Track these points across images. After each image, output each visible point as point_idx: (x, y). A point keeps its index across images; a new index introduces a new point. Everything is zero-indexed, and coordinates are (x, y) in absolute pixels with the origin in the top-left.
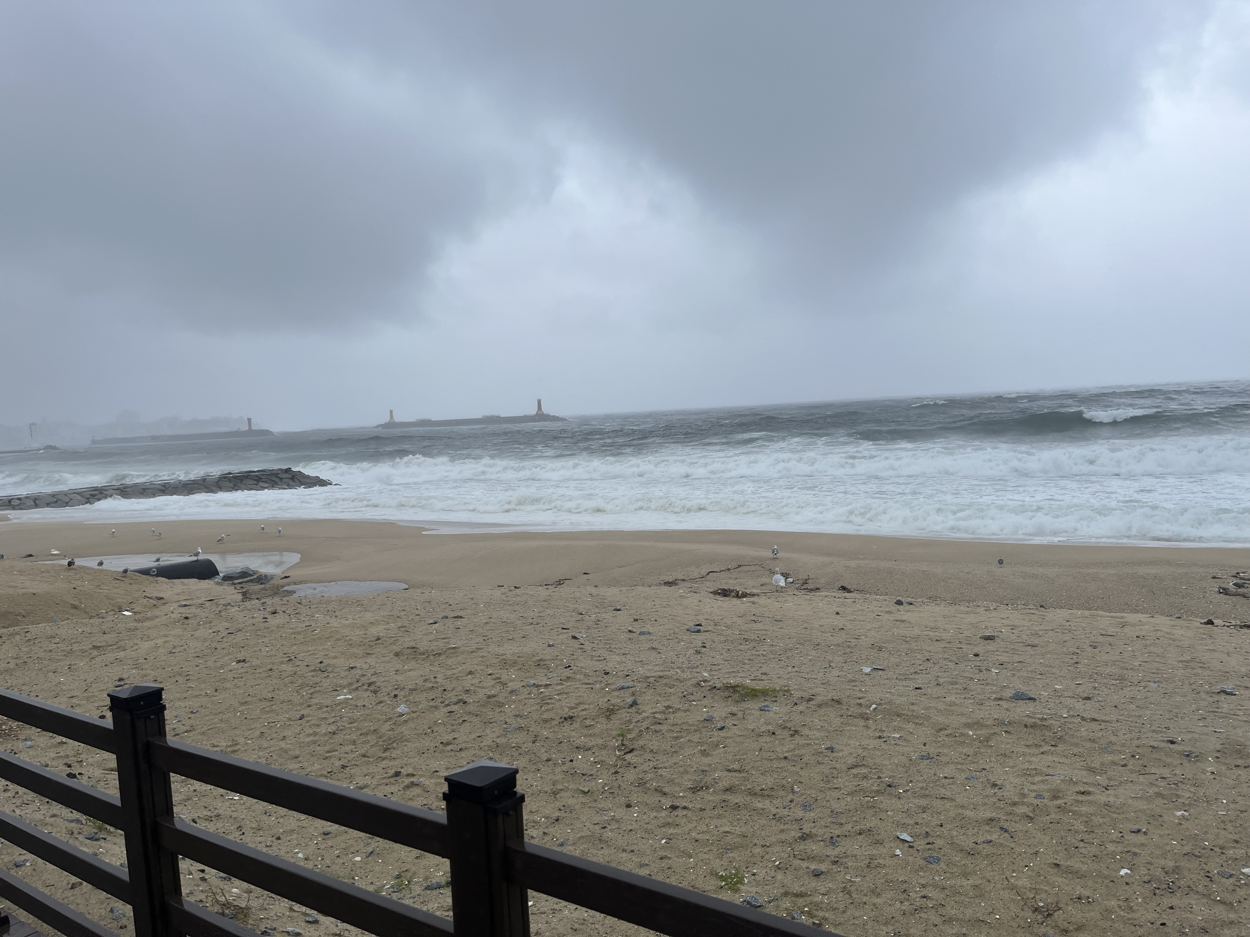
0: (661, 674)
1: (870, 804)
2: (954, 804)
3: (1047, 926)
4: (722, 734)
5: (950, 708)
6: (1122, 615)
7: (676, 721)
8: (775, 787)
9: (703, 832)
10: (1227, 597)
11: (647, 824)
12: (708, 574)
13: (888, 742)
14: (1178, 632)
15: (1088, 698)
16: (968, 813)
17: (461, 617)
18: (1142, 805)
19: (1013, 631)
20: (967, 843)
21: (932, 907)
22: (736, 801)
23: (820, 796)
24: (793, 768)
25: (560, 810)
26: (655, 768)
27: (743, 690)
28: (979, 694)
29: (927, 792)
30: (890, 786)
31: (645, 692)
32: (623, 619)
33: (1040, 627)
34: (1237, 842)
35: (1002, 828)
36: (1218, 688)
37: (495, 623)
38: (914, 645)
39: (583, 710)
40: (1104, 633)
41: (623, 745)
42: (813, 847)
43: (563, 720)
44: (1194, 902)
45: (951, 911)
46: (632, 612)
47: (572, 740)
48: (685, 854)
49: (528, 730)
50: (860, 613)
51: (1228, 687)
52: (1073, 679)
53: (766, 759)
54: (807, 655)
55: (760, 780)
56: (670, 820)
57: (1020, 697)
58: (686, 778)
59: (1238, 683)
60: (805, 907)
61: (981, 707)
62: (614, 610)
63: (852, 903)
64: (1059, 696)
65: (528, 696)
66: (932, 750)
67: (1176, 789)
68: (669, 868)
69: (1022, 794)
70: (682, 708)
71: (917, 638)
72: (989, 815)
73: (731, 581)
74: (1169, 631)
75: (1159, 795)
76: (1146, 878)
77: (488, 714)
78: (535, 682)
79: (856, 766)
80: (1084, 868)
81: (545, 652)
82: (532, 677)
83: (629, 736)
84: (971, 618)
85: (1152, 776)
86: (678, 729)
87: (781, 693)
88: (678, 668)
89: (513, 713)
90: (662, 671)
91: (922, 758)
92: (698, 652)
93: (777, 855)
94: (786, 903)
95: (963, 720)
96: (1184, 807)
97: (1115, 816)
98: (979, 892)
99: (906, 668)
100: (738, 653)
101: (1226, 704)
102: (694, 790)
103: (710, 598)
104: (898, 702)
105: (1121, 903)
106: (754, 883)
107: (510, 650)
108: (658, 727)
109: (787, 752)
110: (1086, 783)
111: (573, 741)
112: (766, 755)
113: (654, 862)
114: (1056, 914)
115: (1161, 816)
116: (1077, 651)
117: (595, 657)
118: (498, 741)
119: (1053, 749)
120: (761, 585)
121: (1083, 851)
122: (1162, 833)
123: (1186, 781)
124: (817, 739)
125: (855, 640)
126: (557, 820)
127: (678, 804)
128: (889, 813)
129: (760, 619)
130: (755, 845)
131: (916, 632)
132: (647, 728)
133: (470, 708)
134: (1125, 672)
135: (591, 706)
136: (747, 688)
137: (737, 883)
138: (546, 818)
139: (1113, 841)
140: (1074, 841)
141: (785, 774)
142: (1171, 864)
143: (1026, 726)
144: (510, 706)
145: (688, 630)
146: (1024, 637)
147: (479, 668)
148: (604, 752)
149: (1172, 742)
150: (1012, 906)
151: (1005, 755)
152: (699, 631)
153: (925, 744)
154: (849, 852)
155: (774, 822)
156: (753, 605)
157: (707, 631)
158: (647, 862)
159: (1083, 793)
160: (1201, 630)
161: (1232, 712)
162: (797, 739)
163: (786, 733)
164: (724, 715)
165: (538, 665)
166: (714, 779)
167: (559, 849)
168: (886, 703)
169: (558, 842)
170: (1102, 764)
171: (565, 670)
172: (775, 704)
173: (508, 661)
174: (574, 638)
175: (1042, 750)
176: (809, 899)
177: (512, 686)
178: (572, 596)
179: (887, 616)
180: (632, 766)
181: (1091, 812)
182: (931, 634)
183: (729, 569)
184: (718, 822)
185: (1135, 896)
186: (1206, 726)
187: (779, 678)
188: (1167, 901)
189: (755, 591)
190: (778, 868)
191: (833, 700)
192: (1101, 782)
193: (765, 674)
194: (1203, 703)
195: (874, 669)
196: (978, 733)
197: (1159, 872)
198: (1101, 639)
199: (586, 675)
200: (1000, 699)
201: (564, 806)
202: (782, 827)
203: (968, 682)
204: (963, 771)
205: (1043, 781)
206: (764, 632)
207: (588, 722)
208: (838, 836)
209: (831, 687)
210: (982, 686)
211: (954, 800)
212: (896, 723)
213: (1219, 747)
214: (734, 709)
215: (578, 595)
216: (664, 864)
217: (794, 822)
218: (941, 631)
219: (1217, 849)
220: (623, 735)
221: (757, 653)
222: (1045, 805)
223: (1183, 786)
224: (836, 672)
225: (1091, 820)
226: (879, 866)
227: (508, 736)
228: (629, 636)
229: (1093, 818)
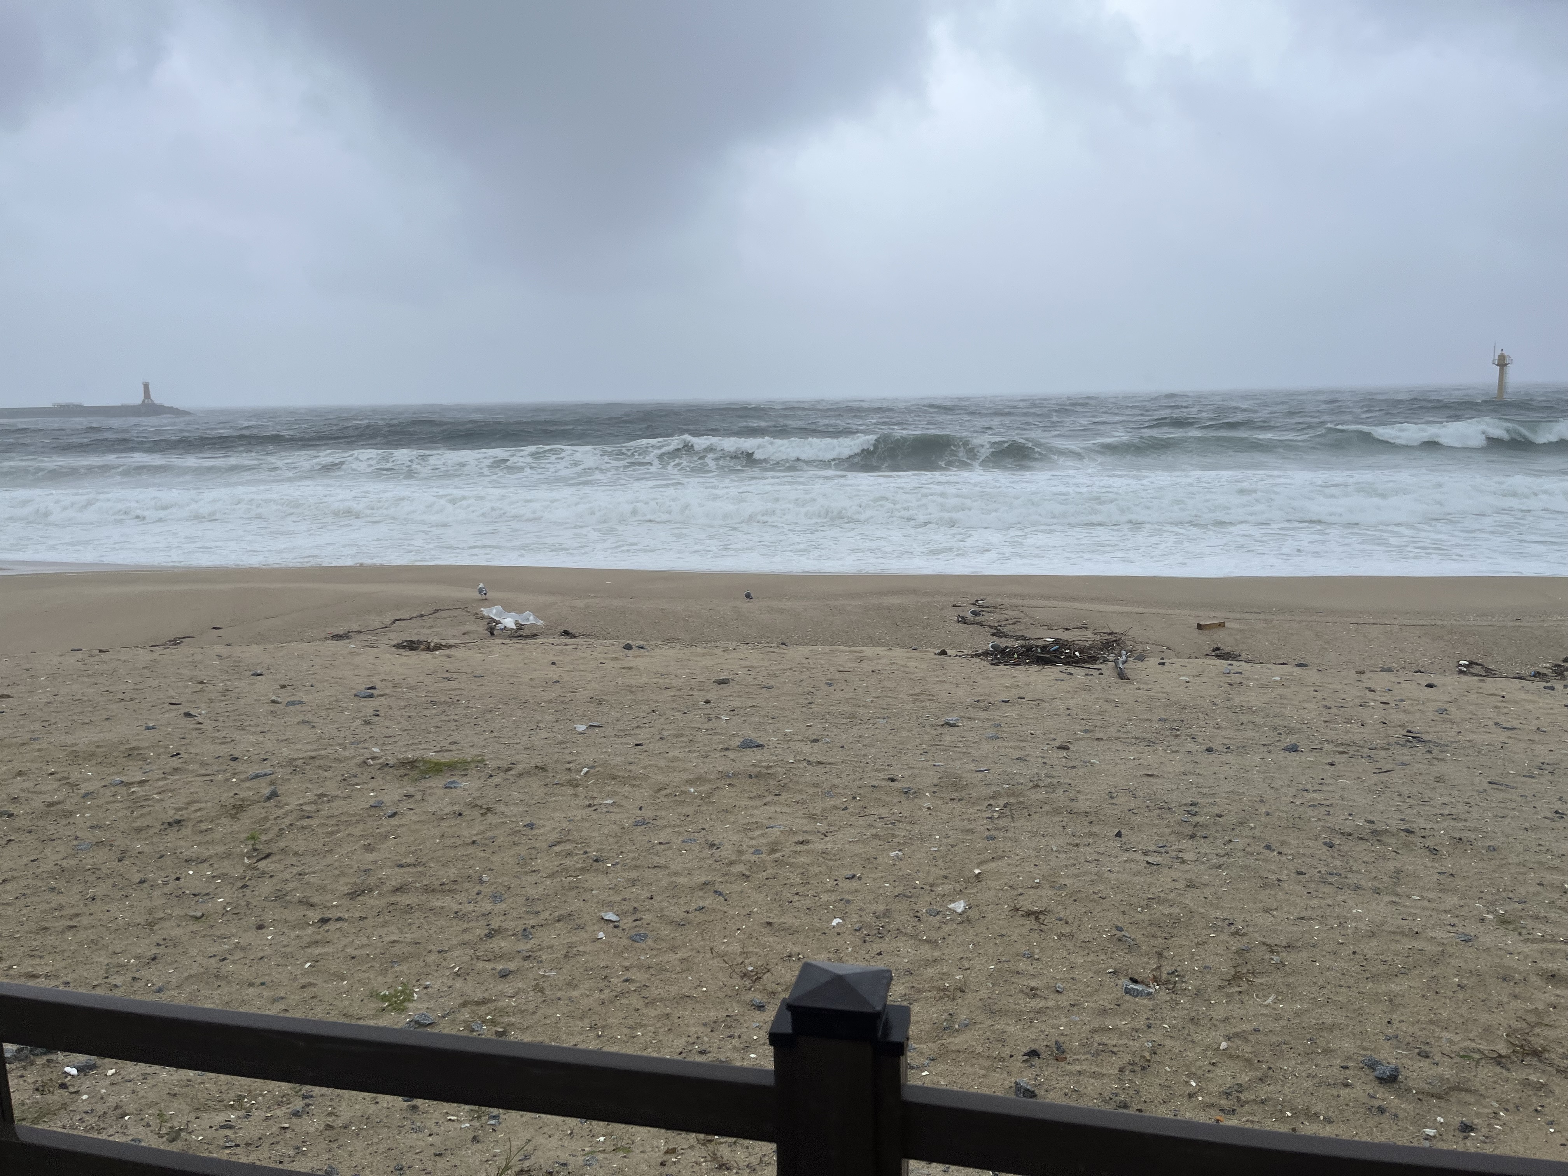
0: (313, 754)
1: (573, 885)
2: (668, 871)
3: (755, 991)
4: (394, 821)
5: (672, 764)
6: (861, 648)
7: (331, 813)
8: (459, 880)
9: (363, 946)
10: (966, 626)
11: (285, 946)
12: (394, 622)
13: (599, 810)
14: (912, 664)
15: (816, 741)
16: (682, 880)
17: (8, 696)
18: (859, 849)
19: (750, 673)
20: (676, 912)
21: (635, 991)
22: (408, 902)
23: (515, 882)
24: (482, 854)
25: (158, 945)
26: (300, 874)
27: (423, 765)
28: (705, 745)
29: (639, 862)
30: (597, 861)
31: (289, 780)
32: (265, 687)
33: (781, 667)
34: (946, 877)
35: (716, 892)
36: (942, 721)
37: (62, 702)
38: (639, 697)
39: (196, 811)
40: (841, 669)
41: (255, 850)
42: (501, 944)
43: (166, 826)
44: (902, 944)
45: (654, 992)
46: (279, 676)
47: (178, 851)
48: (337, 976)
49: (111, 845)
50: (581, 661)
51: (952, 719)
52: (805, 721)
53: (449, 846)
54: (511, 716)
55: (440, 873)
56: (318, 937)
57: (749, 745)
58: (341, 882)
59: (962, 714)
60: (487, 1014)
61: (705, 760)
62: (253, 675)
63: (544, 1001)
64: (789, 741)
65: (111, 799)
66: (648, 814)
67: (893, 829)
68: (313, 997)
69: (740, 852)
70: (341, 795)
71: (643, 687)
72: (703, 879)
73: (424, 631)
74: (903, 663)
75: (875, 836)
76: (857, 926)
77: (48, 827)
78: (124, 779)
79: (559, 843)
80: (797, 923)
81: (142, 737)
82: (118, 773)
83: (264, 838)
84: (708, 662)
85: (871, 818)
86: (333, 821)
87: (473, 765)
88: (339, 744)
89: (88, 824)
90: (315, 750)
91: (637, 824)
92: (367, 723)
93: (458, 958)
94: (465, 1015)
95: (685, 776)
96: (900, 847)
97: (831, 863)
98: (687, 965)
99: (628, 723)
100: (421, 720)
101: (949, 737)
102: (353, 895)
103: (391, 654)
104: (614, 762)
105: (831, 955)
106: (426, 998)
107: (84, 738)
108: (306, 822)
109: (477, 835)
110: (806, 832)
111: (181, 853)
112: (448, 842)
113: (292, 993)
114: (765, 977)
115: (876, 858)
116: (812, 690)
117: (218, 738)
118: (64, 863)
119: (776, 798)
120: (464, 634)
121: (796, 905)
122: (876, 876)
123: (903, 819)
124: (515, 816)
125: (571, 694)
126: (154, 959)
127: (330, 916)
128: (594, 892)
129: (455, 676)
130: (430, 951)
131: (644, 679)
132: (291, 825)
133: (16, 823)
134: (857, 709)
135: (209, 804)
136: (429, 762)
137: (404, 1001)
138: (137, 958)
139: (827, 891)
140: (789, 895)
141: (471, 862)
142: (881, 908)
143: (750, 776)
144: (82, 815)
145: (356, 695)
146: (761, 678)
147: (34, 766)
148: (226, 863)
149: (893, 780)
150: (720, 975)
151: (726, 811)
152: (371, 696)
153: (641, 809)
154: (545, 944)
155: (455, 922)
156: (448, 659)
157: (382, 695)
158: (283, 994)
159: (802, 843)
160: (935, 661)
161: (952, 744)
162: (490, 817)
163: (476, 813)
164: (397, 798)
165: (129, 755)
166: (380, 879)
167: (155, 998)
168: (600, 765)
169: (153, 988)
170: (824, 810)
171: (172, 759)
172: (464, 778)
173: (81, 754)
174: (188, 715)
175: (765, 801)
176: (492, 1006)
177: (85, 787)
178: (190, 659)
179: (613, 664)
180: (268, 876)
181: (809, 862)
182: (661, 681)
183: (422, 616)
184: (382, 931)
185: (846, 946)
186: (927, 761)
187: (472, 746)
188: (876, 947)
189: (452, 641)
190: (457, 974)
191: (537, 767)
192: (821, 829)
193: (455, 743)
194: (926, 737)
195: (590, 726)
196: (700, 789)
197: (869, 919)
198: (838, 676)
199: (204, 764)
200: (727, 749)
201: (165, 939)
202: (465, 926)
203: (695, 733)
204: (679, 833)
205: (762, 835)
206: (458, 692)
207: (203, 826)
208: (533, 927)
209: (536, 752)
210: (710, 737)
211: (667, 867)
212: (610, 788)
213: (936, 781)
214: (411, 790)
215: (199, 657)
216: (307, 993)
217: (480, 918)
218: (672, 677)
219: (927, 887)
220: (253, 838)
221: (447, 718)
222: (763, 861)
223: (900, 825)
224: (544, 734)
225: (807, 871)
226: (579, 954)
227: (79, 855)
228: (272, 709)
229: (810, 868)
